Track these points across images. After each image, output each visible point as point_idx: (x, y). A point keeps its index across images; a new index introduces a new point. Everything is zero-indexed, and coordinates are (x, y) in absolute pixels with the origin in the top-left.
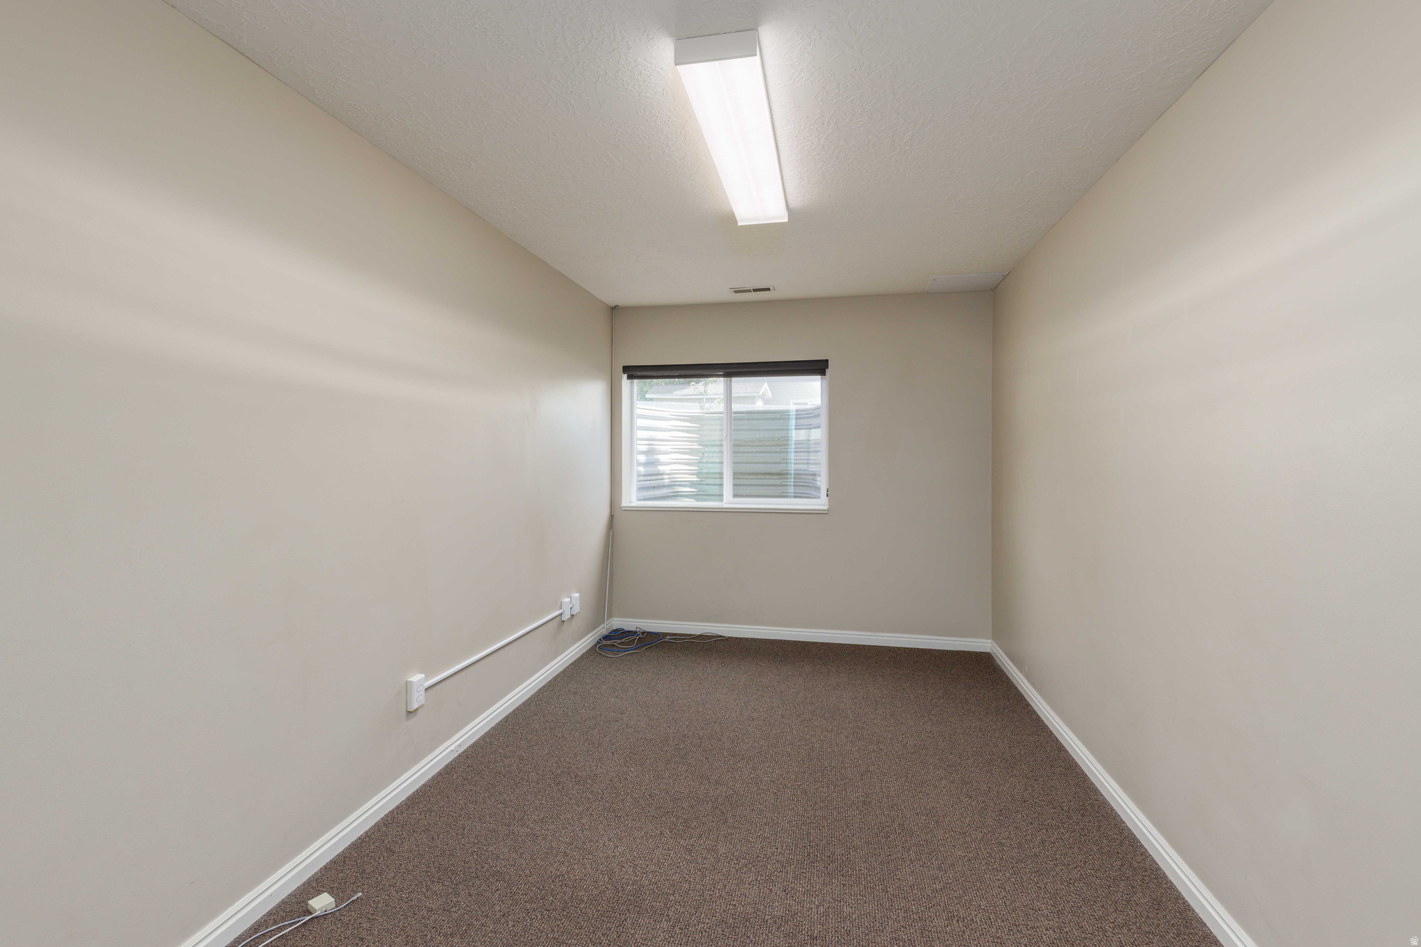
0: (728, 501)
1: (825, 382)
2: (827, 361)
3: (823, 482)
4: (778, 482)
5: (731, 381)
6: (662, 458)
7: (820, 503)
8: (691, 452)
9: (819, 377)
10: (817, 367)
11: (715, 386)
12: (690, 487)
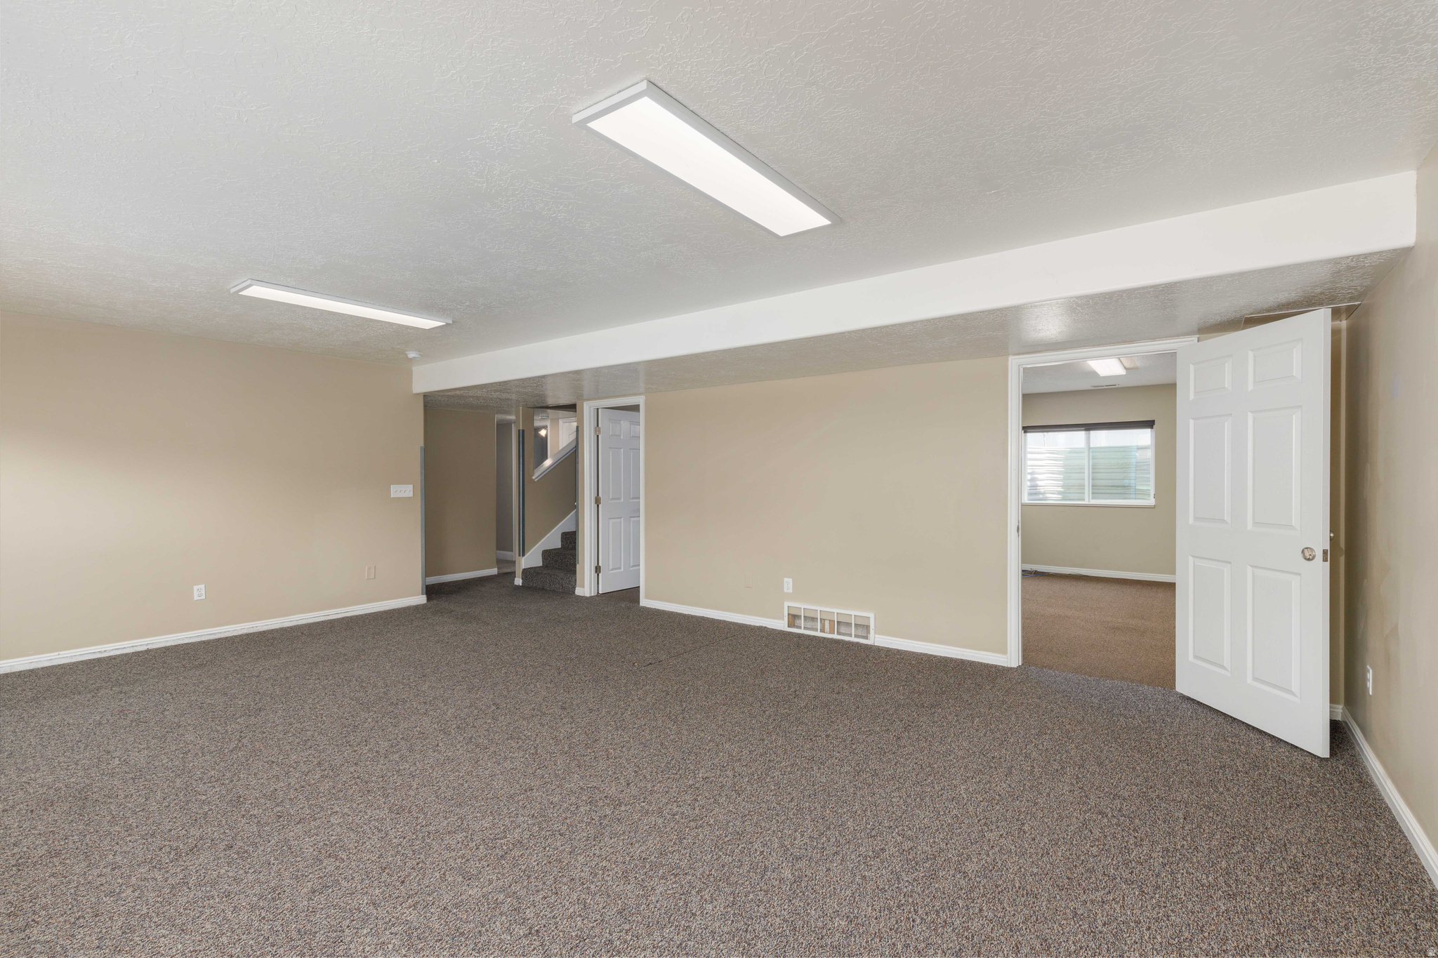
0: (1088, 500)
1: (1154, 433)
2: (1154, 421)
3: (1152, 493)
4: (1122, 491)
5: (1089, 434)
6: (1039, 477)
7: (1151, 501)
8: (1059, 473)
9: (1149, 430)
10: (1149, 424)
11: (1080, 435)
12: (1057, 494)
